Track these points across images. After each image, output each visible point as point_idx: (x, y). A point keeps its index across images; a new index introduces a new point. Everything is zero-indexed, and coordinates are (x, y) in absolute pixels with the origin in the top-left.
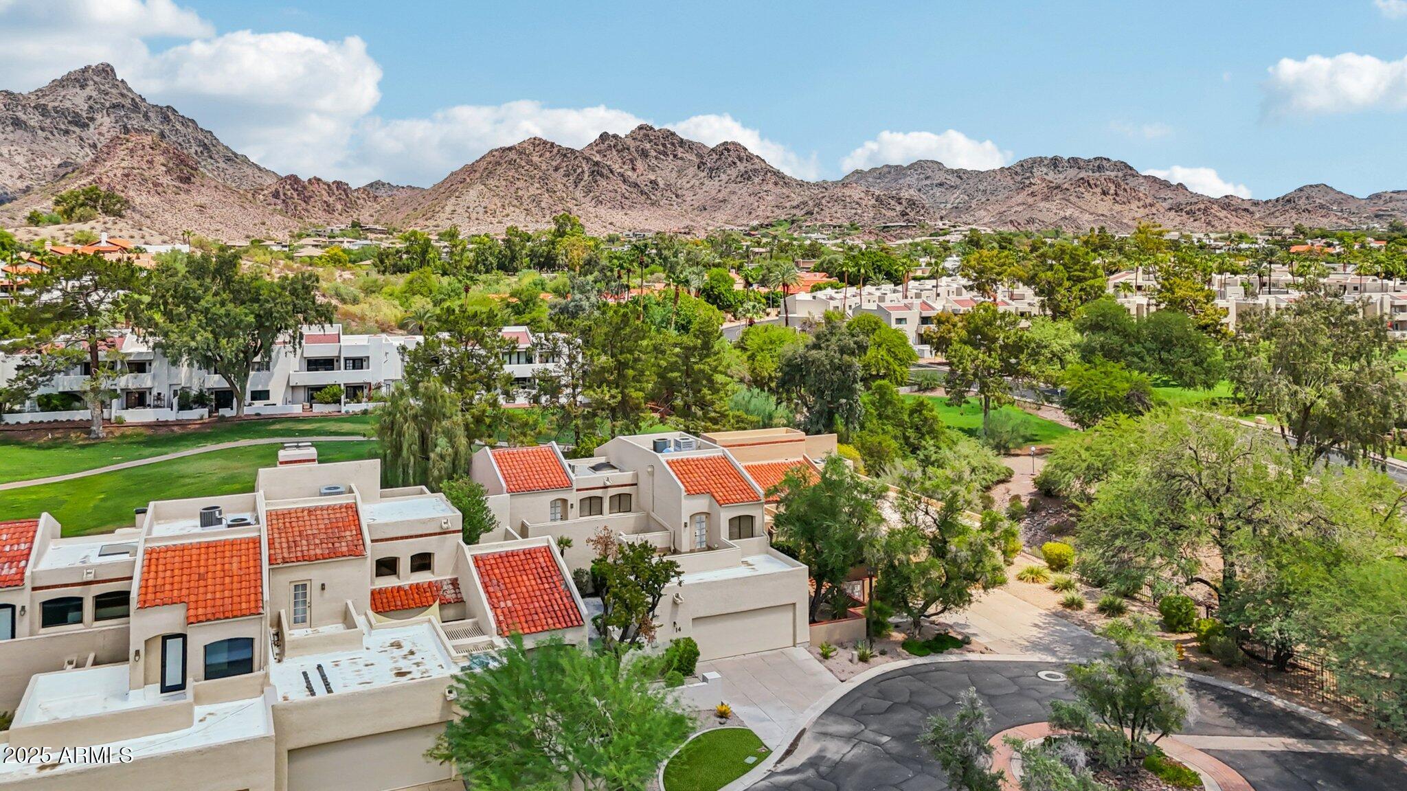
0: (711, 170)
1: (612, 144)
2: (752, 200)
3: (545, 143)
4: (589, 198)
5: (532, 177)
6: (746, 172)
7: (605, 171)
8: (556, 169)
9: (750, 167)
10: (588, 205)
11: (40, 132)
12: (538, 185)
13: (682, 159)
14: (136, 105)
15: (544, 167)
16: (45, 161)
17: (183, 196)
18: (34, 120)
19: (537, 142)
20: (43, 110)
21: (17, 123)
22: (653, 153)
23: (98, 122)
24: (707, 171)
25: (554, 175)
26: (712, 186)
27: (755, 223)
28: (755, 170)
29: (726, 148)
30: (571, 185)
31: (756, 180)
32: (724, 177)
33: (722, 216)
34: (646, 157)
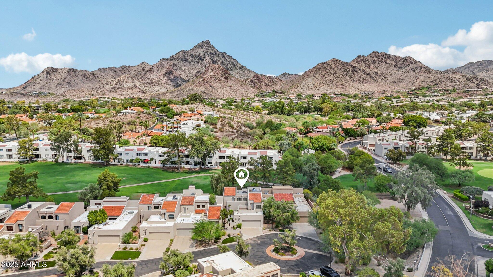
0: (399, 67)
1: (362, 59)
2: (414, 79)
3: (337, 60)
4: (351, 80)
5: (331, 73)
6: (413, 68)
7: (357, 70)
8: (340, 70)
9: (415, 66)
10: (350, 83)
11: (191, 62)
12: (333, 76)
13: (388, 63)
14: (216, 53)
15: (336, 69)
16: (193, 71)
17: (226, 83)
18: (190, 59)
19: (334, 60)
20: (192, 55)
21: (186, 60)
22: (377, 62)
23: (206, 59)
24: (398, 68)
25: (339, 72)
26: (399, 73)
27: (414, 88)
28: (417, 68)
29: (406, 58)
30: (345, 75)
31: (417, 71)
32: (404, 70)
33: (401, 85)
34: (375, 63)
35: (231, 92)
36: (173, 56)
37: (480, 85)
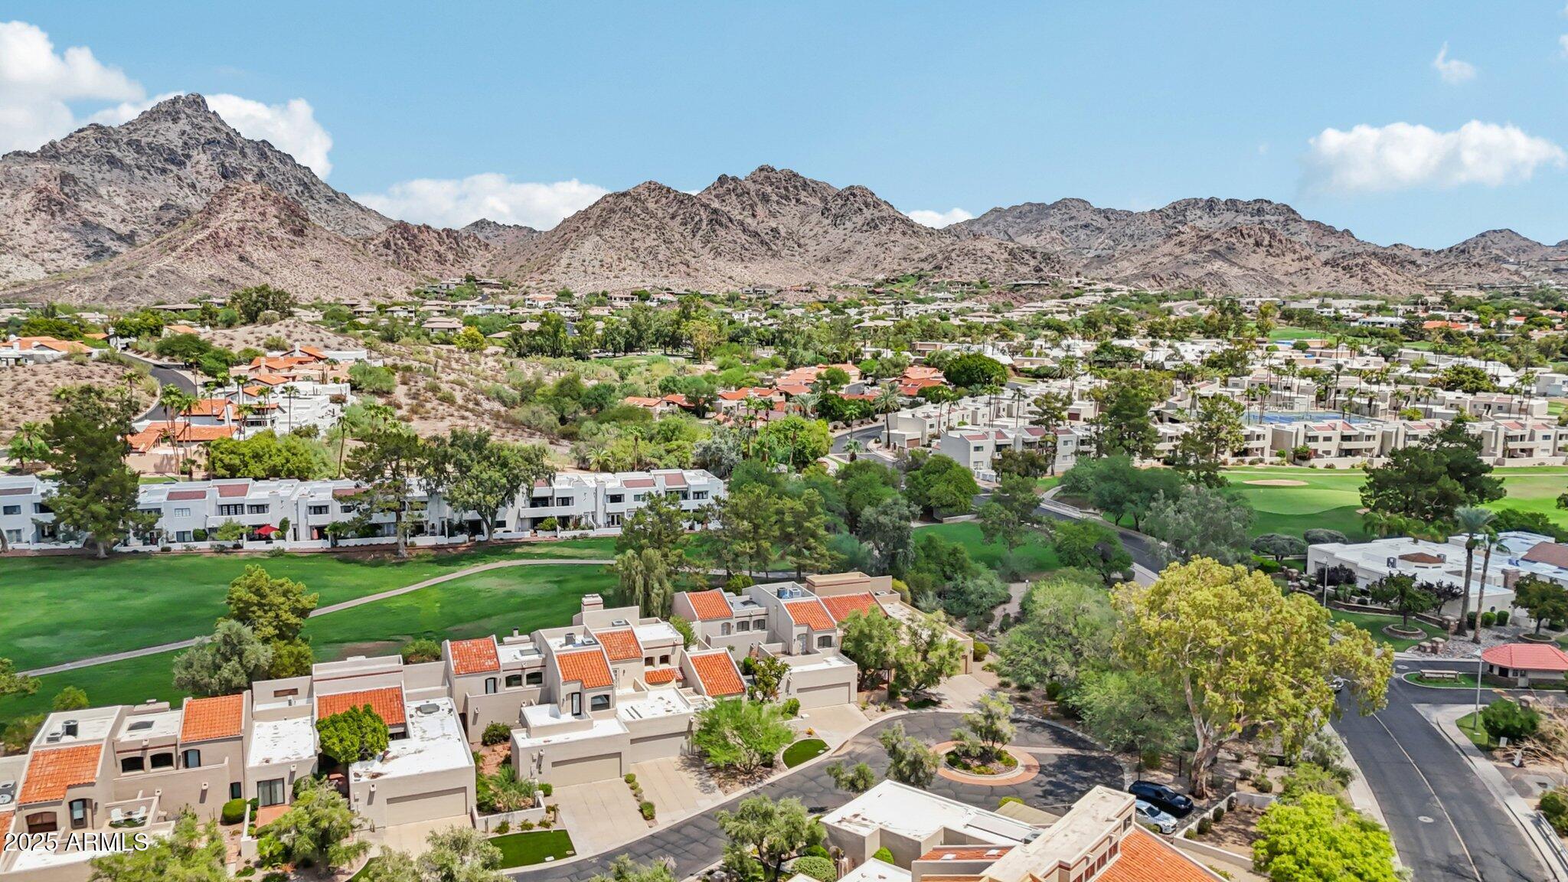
0: (836, 216)
1: (731, 187)
2: (878, 251)
3: (661, 188)
4: (707, 249)
5: (648, 227)
6: (872, 220)
7: (724, 220)
8: (673, 217)
9: (877, 214)
10: (707, 256)
11: (136, 171)
12: (654, 236)
13: (805, 203)
14: (231, 140)
15: (660, 215)
16: (145, 204)
17: (298, 250)
18: (129, 157)
19: (653, 186)
20: (136, 146)
21: (113, 161)
22: (775, 198)
23: (194, 160)
24: (831, 218)
25: (671, 223)
26: (836, 234)
27: (880, 277)
28: (883, 218)
29: (852, 192)
30: (688, 234)
31: (884, 229)
32: (849, 225)
33: (846, 268)
34: (768, 201)
35: (324, 282)
36: (53, 144)
37: (1041, 270)
